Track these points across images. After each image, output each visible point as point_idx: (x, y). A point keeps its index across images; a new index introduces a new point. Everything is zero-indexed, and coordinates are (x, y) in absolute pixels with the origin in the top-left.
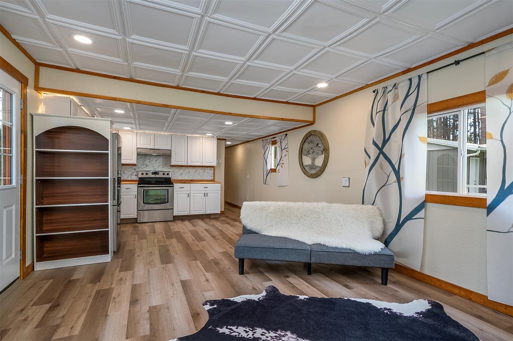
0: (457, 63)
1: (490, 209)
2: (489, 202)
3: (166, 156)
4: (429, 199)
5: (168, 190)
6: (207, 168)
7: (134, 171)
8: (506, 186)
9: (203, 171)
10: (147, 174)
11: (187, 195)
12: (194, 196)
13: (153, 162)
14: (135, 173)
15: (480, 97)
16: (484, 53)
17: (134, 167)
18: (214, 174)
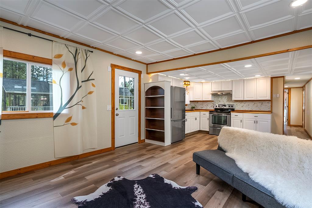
3: (229, 94)
5: (227, 116)
6: (264, 102)
7: (213, 105)
9: (260, 104)
10: (219, 106)
11: (240, 121)
12: (246, 122)
13: (224, 99)
14: (213, 106)
17: (213, 102)
18: (272, 106)
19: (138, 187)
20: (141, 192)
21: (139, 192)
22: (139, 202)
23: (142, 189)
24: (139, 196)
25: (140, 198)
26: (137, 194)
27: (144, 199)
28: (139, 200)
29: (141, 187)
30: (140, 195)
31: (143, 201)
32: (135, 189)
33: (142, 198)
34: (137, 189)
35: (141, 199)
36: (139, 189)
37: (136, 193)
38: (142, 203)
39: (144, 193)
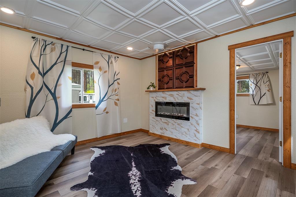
0: (84, 50)
1: (97, 107)
2: (96, 105)
4: (74, 107)
8: (101, 99)
15: (91, 67)
16: (93, 52)
19: (136, 192)
20: (134, 185)
21: (136, 185)
22: (136, 177)
23: (132, 189)
24: (137, 181)
25: (135, 180)
26: (138, 183)
27: (132, 178)
28: (136, 178)
29: (132, 192)
30: (135, 183)
31: (133, 177)
32: (140, 189)
33: (133, 180)
34: (138, 189)
35: (134, 178)
36: (136, 189)
37: (138, 185)
38: (134, 176)
39: (131, 184)
